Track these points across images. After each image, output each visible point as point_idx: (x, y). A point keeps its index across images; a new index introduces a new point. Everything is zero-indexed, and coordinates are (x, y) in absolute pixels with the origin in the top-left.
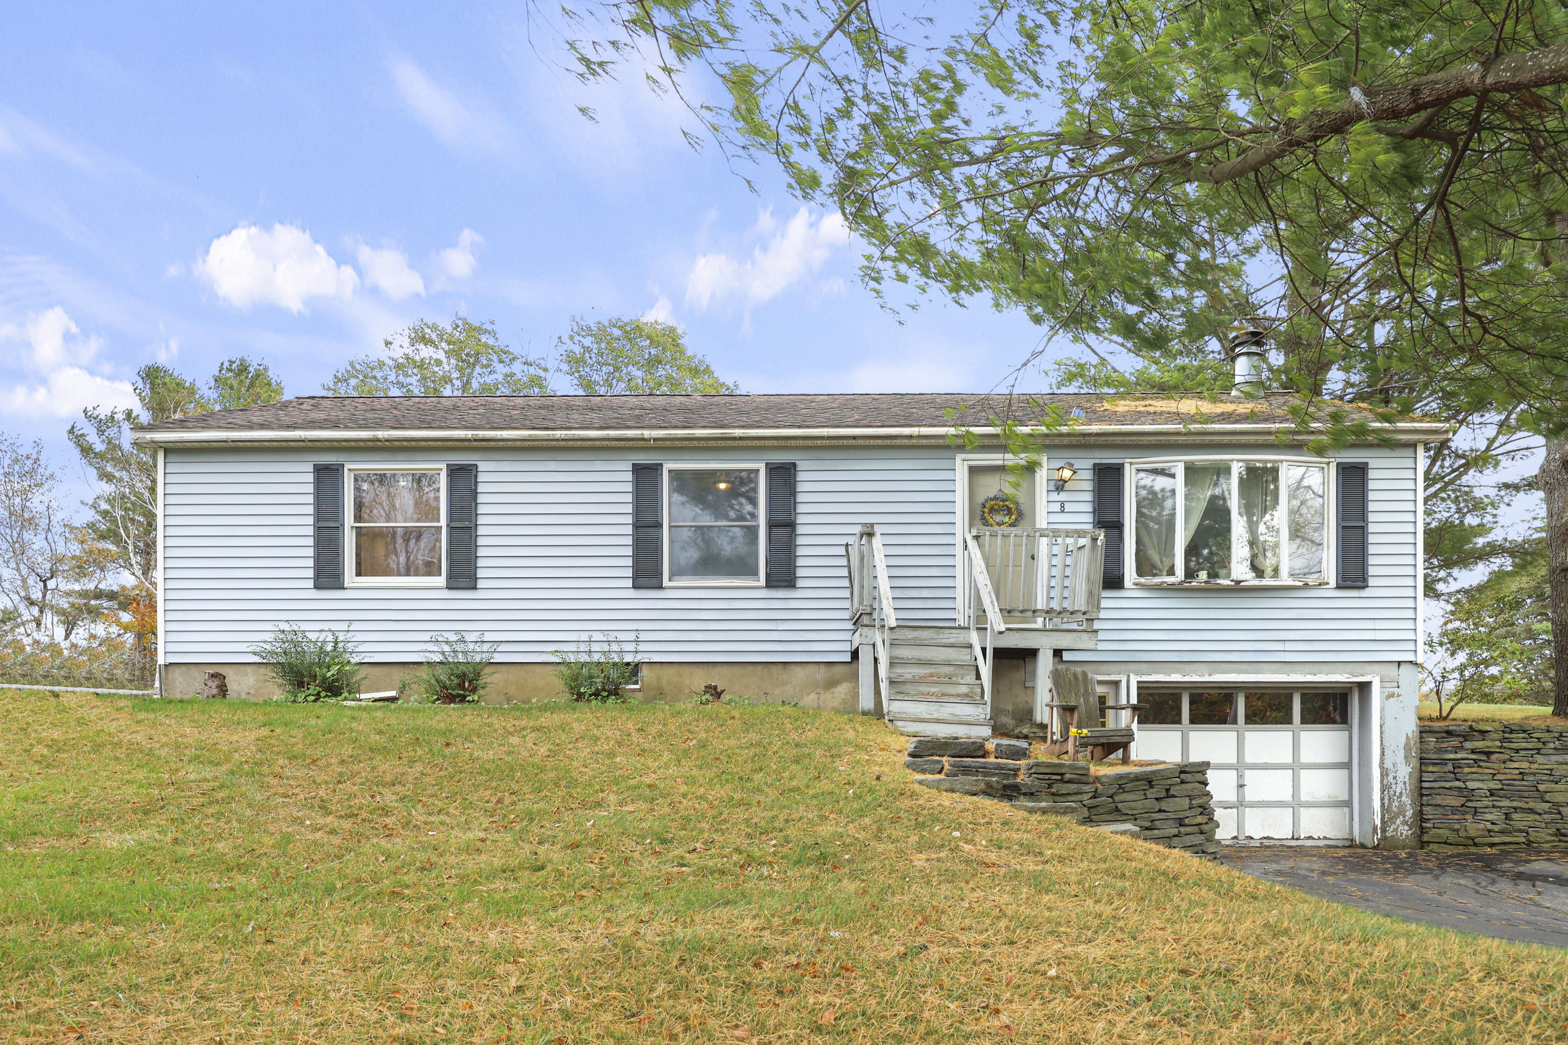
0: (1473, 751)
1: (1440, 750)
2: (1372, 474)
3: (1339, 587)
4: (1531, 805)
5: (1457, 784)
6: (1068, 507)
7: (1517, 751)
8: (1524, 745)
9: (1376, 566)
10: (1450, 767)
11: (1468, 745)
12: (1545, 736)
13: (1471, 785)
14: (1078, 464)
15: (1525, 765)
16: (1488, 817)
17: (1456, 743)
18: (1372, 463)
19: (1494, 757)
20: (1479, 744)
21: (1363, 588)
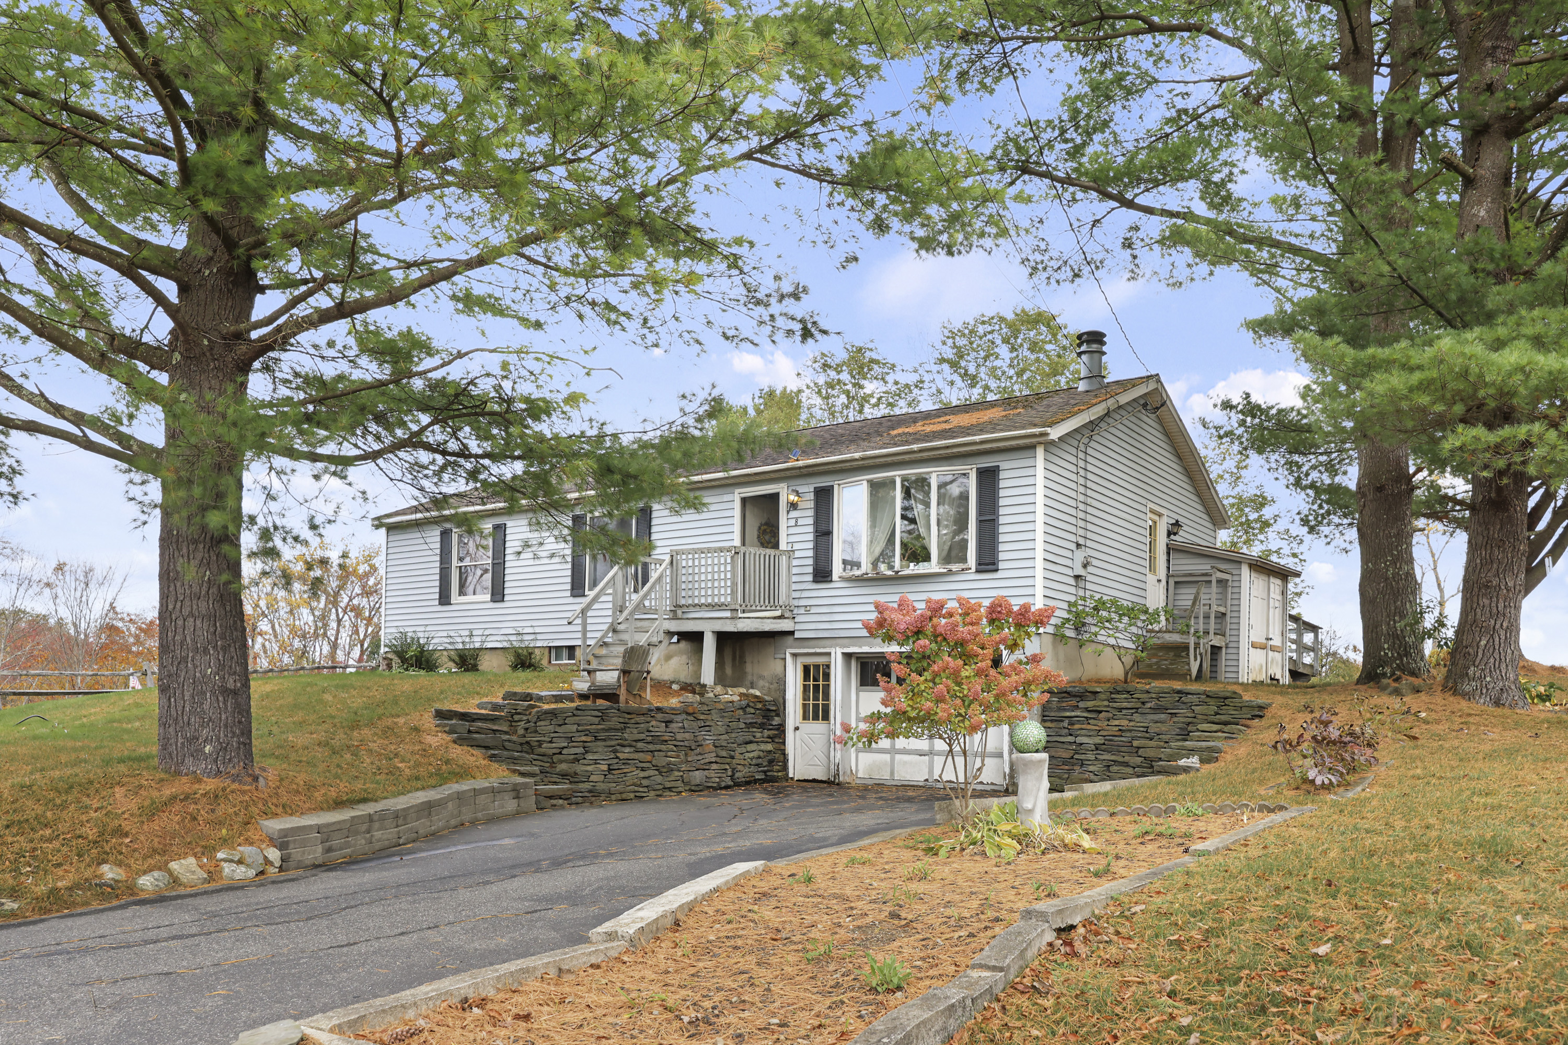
0: (1087, 710)
1: (1061, 709)
2: (1002, 475)
3: (978, 571)
4: (1127, 759)
5: (1071, 739)
6: (800, 522)
7: (1120, 710)
8: (1125, 705)
9: (1006, 552)
10: (1065, 724)
11: (1081, 704)
12: (1144, 696)
13: (1079, 740)
14: (801, 489)
15: (1124, 723)
16: (1091, 768)
17: (1074, 703)
18: (1003, 465)
19: (1103, 715)
20: (1090, 704)
21: (997, 570)
